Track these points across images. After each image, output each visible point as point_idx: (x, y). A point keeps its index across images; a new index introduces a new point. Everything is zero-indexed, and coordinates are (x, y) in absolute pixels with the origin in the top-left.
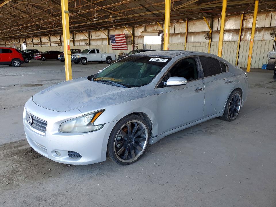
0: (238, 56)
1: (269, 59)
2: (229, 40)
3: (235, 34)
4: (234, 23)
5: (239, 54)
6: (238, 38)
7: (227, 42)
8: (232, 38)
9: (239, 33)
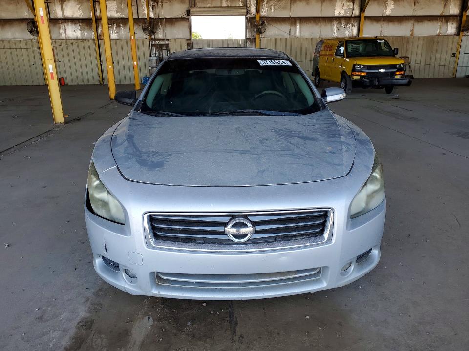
0: (101, 65)
1: (150, 68)
2: (77, 37)
3: (86, 27)
4: (78, 6)
5: (101, 62)
6: (93, 35)
7: (76, 41)
8: (81, 34)
9: (91, 25)
